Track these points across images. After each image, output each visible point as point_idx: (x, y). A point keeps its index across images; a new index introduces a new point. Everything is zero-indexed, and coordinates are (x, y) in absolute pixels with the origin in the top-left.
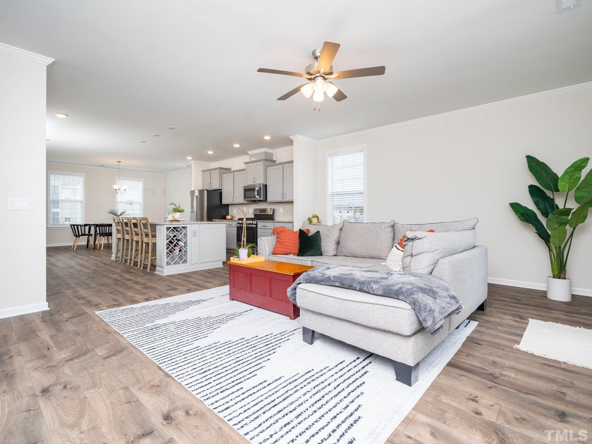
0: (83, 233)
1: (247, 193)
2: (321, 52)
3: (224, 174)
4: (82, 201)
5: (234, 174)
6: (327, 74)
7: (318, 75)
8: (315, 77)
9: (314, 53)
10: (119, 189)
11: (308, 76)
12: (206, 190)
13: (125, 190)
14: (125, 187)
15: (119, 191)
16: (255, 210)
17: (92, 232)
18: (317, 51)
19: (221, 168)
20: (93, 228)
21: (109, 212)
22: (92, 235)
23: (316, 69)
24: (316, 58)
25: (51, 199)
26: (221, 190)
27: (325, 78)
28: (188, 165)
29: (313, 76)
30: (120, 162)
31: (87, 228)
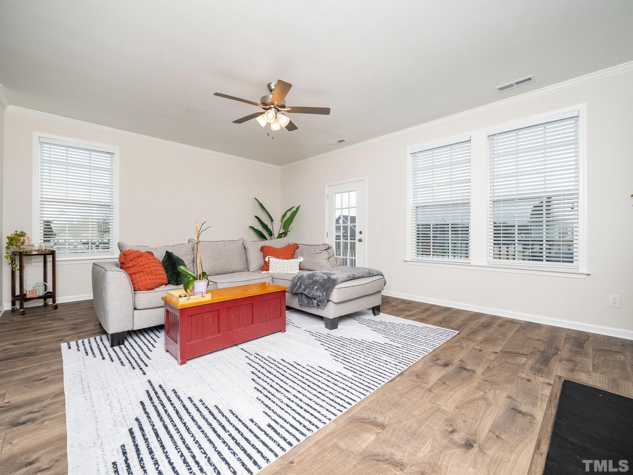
2: (275, 86)
6: (280, 107)
7: (272, 106)
8: (270, 108)
9: (269, 86)
11: (263, 106)
18: (272, 84)
23: (270, 101)
24: (271, 91)
27: (278, 110)
29: (268, 107)
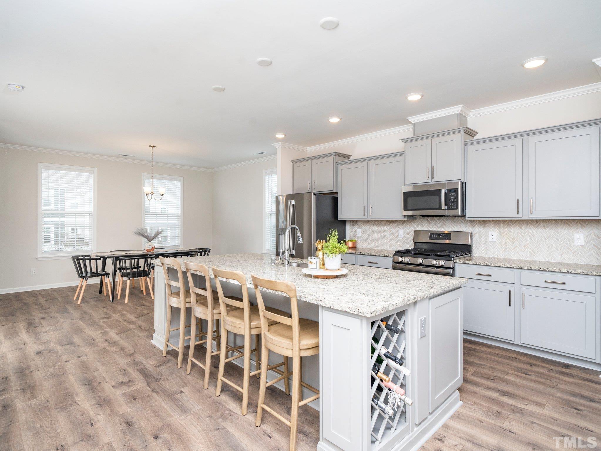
0: (94, 270)
1: (410, 199)
3: (341, 164)
4: (91, 212)
5: (368, 163)
10: (152, 194)
12: (314, 194)
13: (163, 195)
14: (162, 190)
15: (153, 195)
16: (416, 233)
17: (109, 268)
19: (338, 154)
20: (109, 262)
21: (136, 233)
22: (109, 274)
25: (43, 209)
26: (337, 193)
28: (262, 153)
30: (154, 147)
31: (100, 262)
